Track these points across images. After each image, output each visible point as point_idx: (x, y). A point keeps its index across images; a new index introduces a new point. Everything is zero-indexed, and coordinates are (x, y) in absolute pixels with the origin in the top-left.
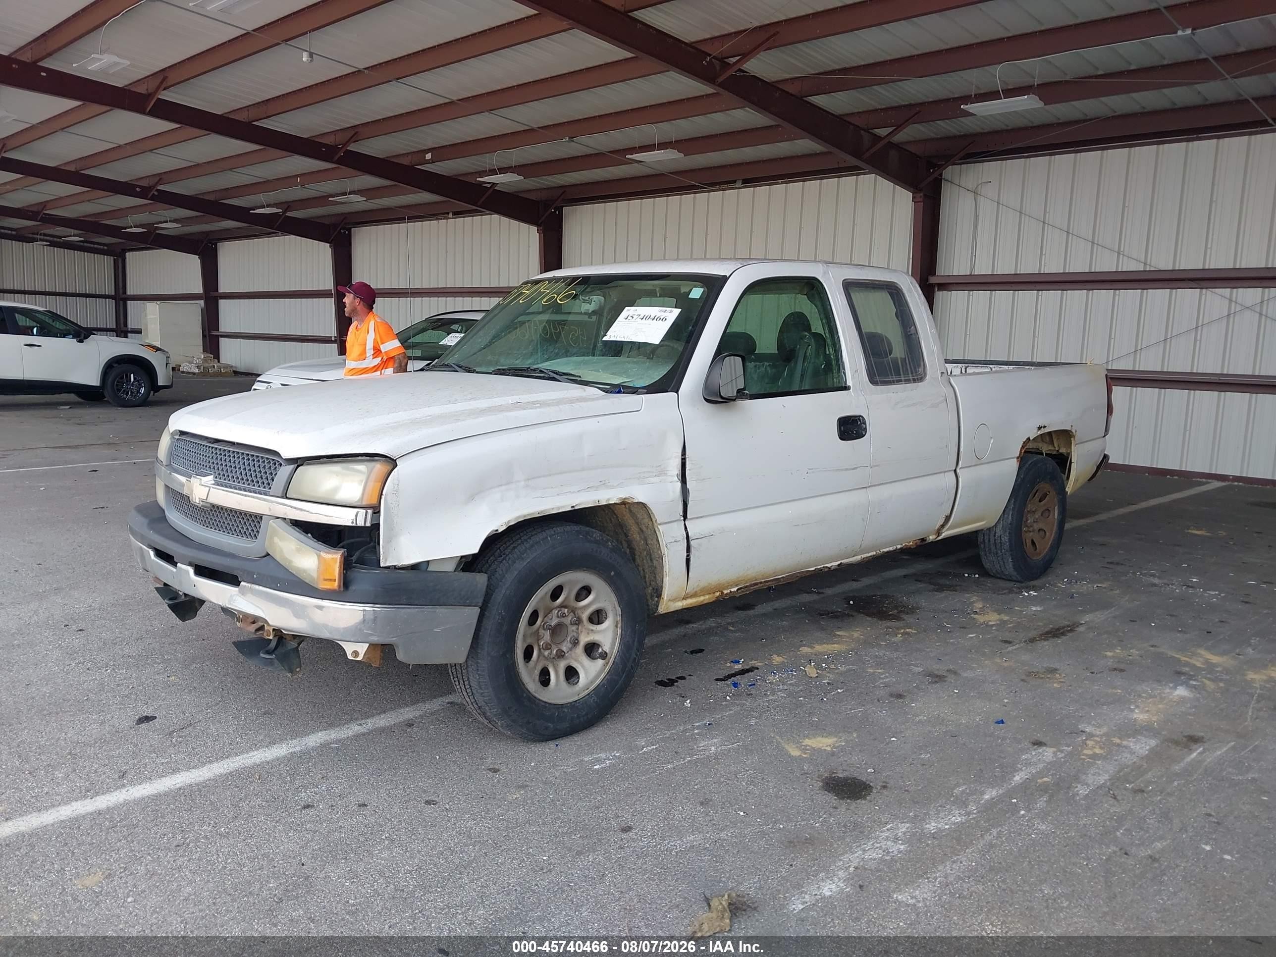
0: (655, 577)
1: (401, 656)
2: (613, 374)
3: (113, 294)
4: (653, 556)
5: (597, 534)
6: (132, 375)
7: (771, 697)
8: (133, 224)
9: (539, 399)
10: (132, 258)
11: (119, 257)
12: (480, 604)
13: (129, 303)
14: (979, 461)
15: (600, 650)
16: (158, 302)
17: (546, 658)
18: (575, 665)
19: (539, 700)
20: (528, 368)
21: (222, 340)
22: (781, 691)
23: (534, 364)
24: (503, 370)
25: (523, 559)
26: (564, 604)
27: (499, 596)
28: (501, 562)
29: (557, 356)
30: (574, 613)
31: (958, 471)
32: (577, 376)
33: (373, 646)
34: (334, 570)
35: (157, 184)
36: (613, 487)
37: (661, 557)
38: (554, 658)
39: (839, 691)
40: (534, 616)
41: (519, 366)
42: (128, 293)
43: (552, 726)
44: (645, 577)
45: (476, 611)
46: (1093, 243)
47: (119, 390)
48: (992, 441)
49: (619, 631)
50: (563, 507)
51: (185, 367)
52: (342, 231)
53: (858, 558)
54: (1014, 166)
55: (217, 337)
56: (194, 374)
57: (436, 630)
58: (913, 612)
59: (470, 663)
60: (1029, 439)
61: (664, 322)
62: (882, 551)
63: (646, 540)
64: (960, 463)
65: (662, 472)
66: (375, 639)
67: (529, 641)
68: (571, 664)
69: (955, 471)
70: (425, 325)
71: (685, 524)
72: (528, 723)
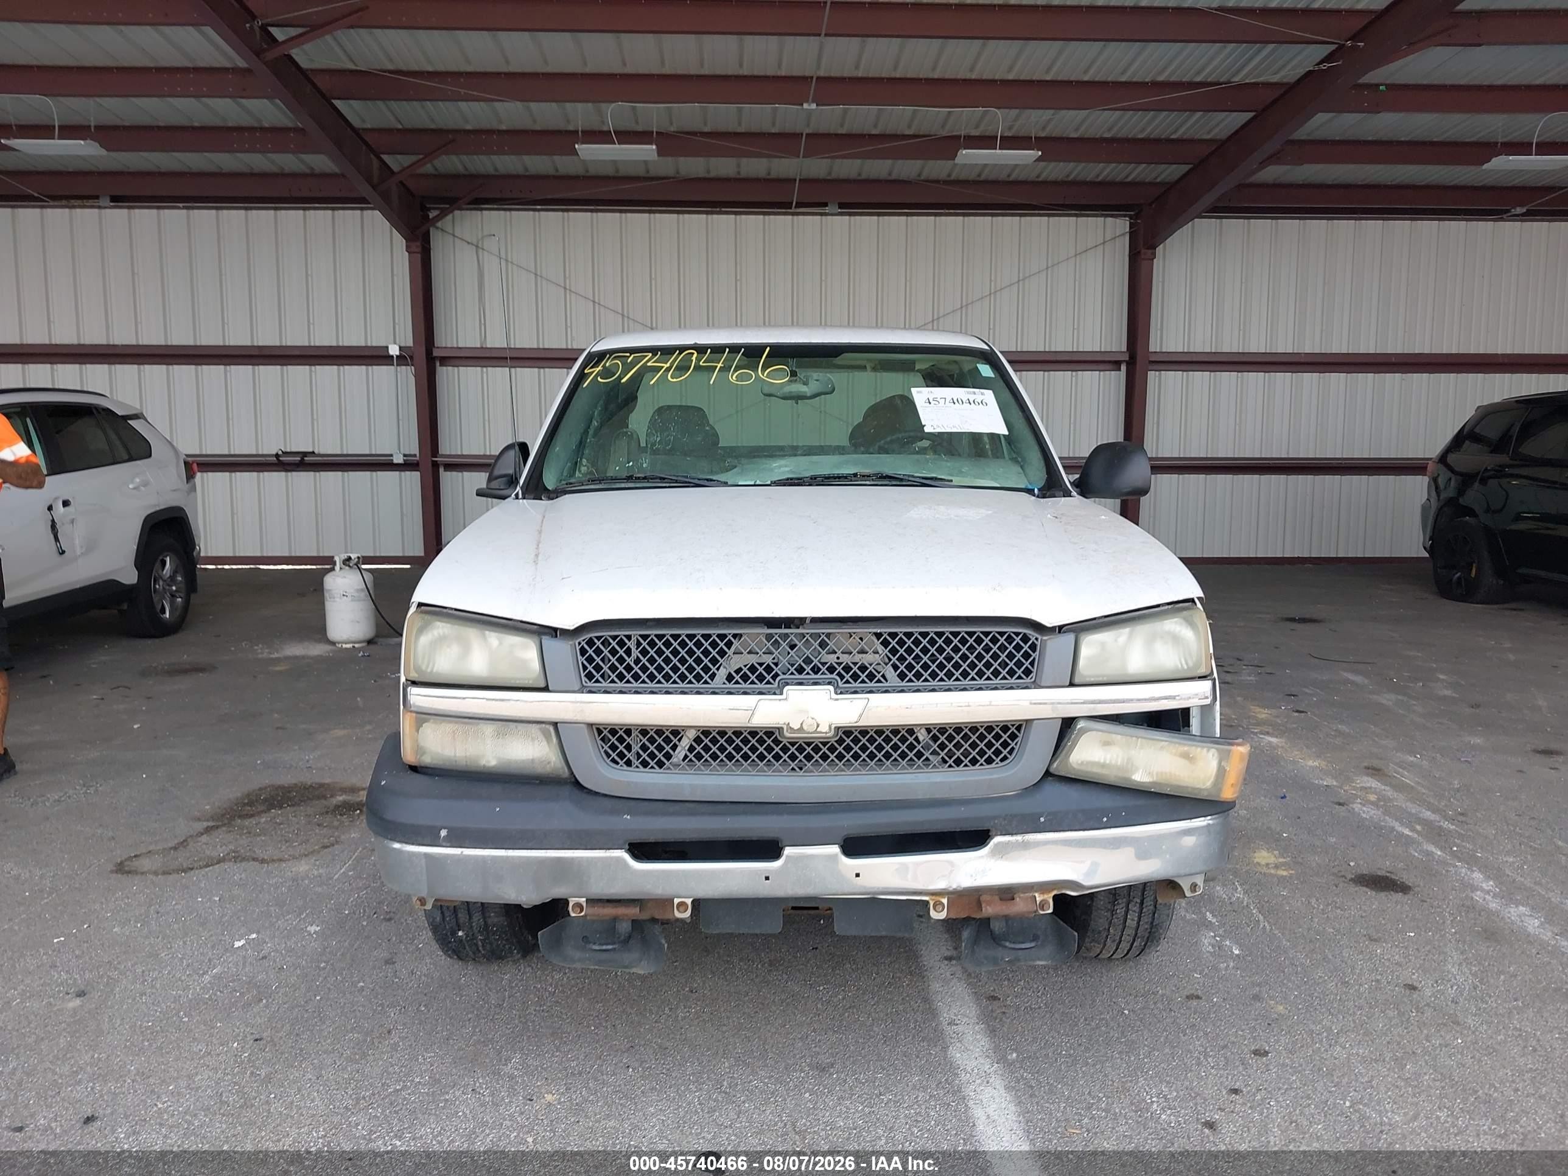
54: (523, 219)
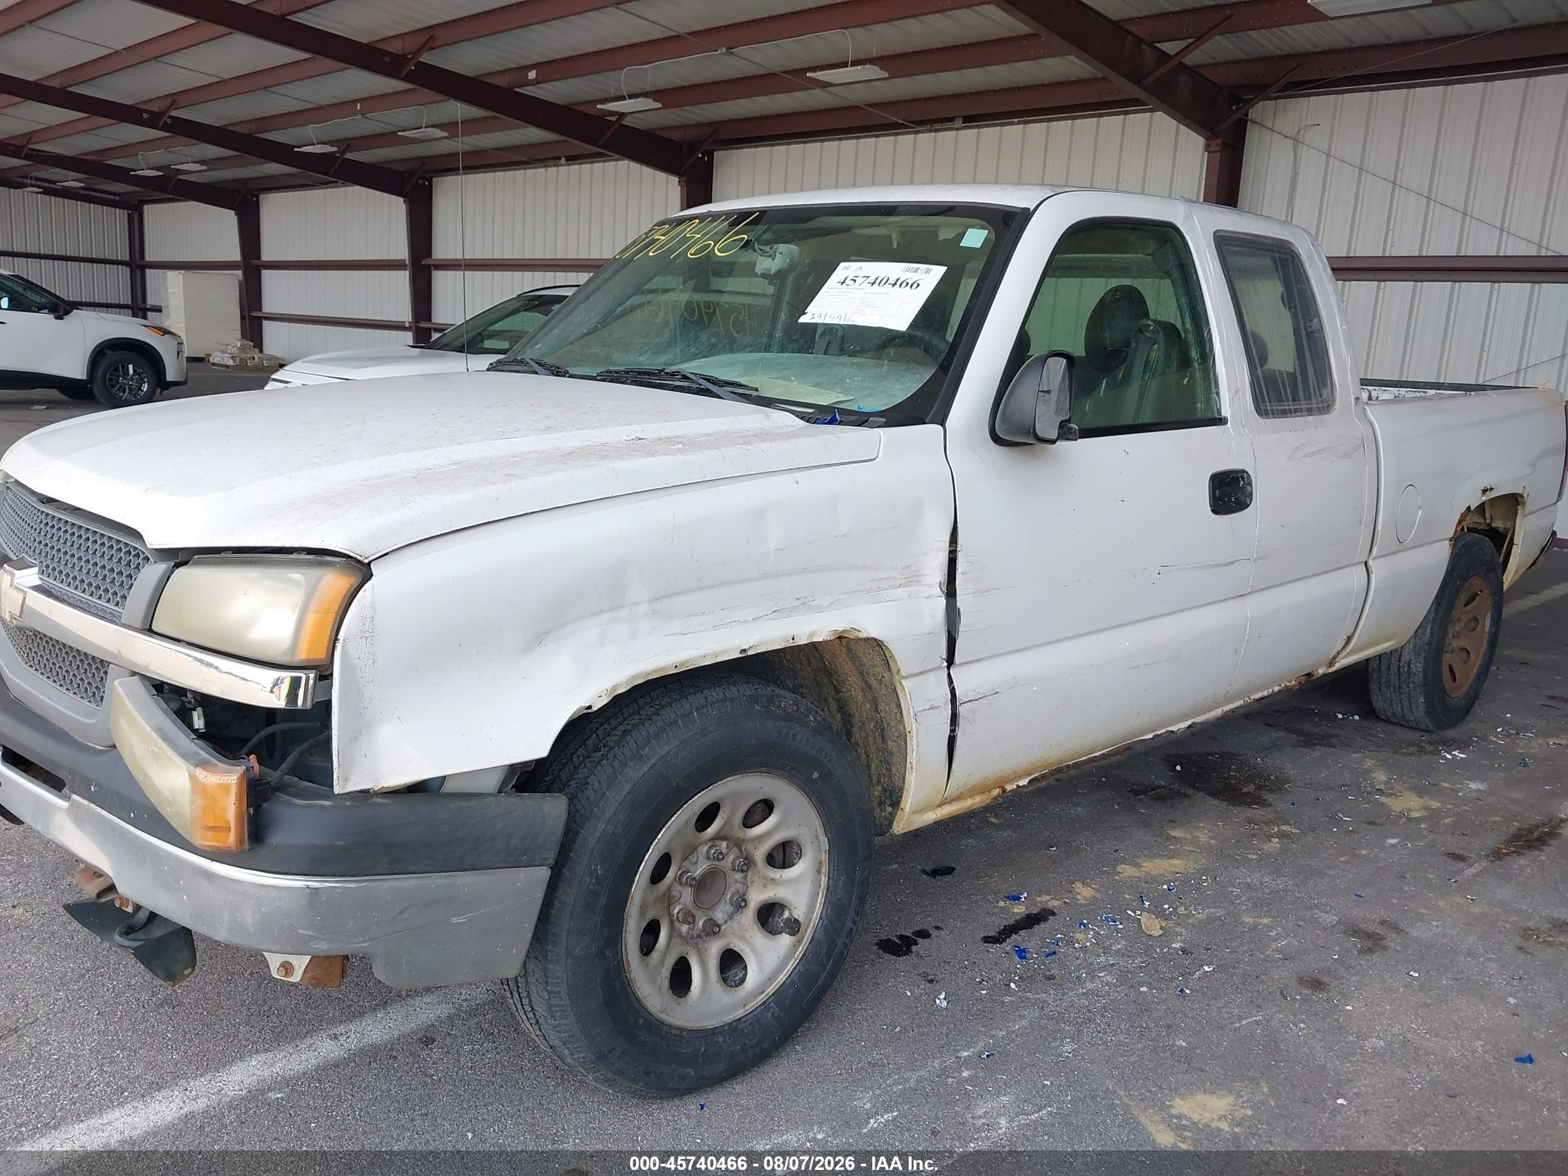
0: (889, 770)
1: (379, 973)
2: (817, 385)
3: (128, 259)
4: (887, 733)
5: (787, 701)
6: (131, 366)
7: (1090, 986)
8: (146, 166)
9: (680, 432)
10: (152, 212)
11: (134, 210)
12: (551, 862)
13: (148, 271)
14: (1400, 545)
15: (786, 914)
16: (182, 272)
17: (685, 939)
18: (739, 946)
19: (669, 1026)
20: (660, 371)
21: (265, 323)
22: (1103, 969)
23: (672, 365)
24: (617, 372)
25: (641, 758)
26: (722, 834)
27: (594, 833)
28: (598, 763)
29: (712, 350)
30: (740, 850)
31: (1370, 563)
32: (752, 389)
33: (317, 961)
34: (225, 809)
35: (169, 108)
36: (819, 609)
37: (903, 736)
38: (699, 936)
39: (1206, 968)
40: (664, 863)
41: (647, 367)
42: (147, 259)
43: (693, 1073)
44: (869, 766)
45: (543, 874)
46: (1465, 214)
47: (113, 386)
48: (1420, 513)
49: (824, 880)
50: (724, 652)
51: (216, 358)
52: (421, 182)
53: (1218, 712)
55: (260, 319)
56: (227, 366)
57: (455, 920)
58: (1280, 789)
59: (531, 967)
60: (1469, 508)
61: (914, 291)
62: (1253, 697)
63: (875, 703)
64: (1375, 549)
65: (912, 579)
66: (323, 947)
67: (651, 915)
68: (732, 946)
69: (1366, 563)
70: (516, 305)
71: (949, 675)
72: (647, 1073)
